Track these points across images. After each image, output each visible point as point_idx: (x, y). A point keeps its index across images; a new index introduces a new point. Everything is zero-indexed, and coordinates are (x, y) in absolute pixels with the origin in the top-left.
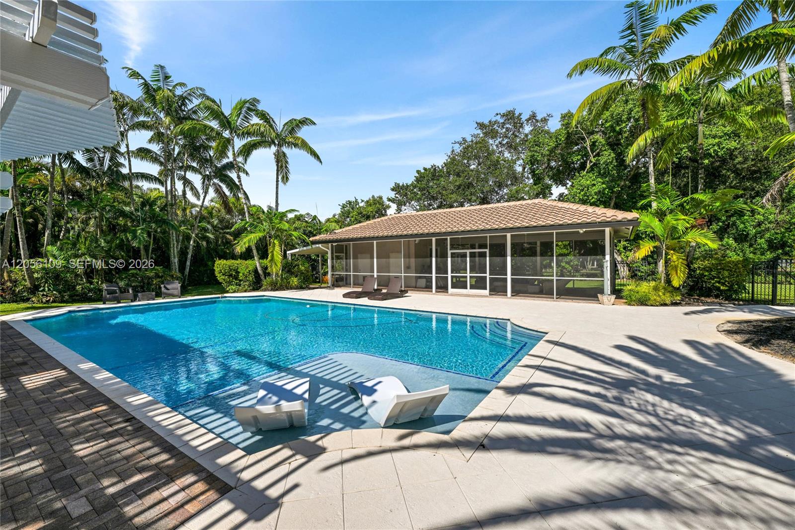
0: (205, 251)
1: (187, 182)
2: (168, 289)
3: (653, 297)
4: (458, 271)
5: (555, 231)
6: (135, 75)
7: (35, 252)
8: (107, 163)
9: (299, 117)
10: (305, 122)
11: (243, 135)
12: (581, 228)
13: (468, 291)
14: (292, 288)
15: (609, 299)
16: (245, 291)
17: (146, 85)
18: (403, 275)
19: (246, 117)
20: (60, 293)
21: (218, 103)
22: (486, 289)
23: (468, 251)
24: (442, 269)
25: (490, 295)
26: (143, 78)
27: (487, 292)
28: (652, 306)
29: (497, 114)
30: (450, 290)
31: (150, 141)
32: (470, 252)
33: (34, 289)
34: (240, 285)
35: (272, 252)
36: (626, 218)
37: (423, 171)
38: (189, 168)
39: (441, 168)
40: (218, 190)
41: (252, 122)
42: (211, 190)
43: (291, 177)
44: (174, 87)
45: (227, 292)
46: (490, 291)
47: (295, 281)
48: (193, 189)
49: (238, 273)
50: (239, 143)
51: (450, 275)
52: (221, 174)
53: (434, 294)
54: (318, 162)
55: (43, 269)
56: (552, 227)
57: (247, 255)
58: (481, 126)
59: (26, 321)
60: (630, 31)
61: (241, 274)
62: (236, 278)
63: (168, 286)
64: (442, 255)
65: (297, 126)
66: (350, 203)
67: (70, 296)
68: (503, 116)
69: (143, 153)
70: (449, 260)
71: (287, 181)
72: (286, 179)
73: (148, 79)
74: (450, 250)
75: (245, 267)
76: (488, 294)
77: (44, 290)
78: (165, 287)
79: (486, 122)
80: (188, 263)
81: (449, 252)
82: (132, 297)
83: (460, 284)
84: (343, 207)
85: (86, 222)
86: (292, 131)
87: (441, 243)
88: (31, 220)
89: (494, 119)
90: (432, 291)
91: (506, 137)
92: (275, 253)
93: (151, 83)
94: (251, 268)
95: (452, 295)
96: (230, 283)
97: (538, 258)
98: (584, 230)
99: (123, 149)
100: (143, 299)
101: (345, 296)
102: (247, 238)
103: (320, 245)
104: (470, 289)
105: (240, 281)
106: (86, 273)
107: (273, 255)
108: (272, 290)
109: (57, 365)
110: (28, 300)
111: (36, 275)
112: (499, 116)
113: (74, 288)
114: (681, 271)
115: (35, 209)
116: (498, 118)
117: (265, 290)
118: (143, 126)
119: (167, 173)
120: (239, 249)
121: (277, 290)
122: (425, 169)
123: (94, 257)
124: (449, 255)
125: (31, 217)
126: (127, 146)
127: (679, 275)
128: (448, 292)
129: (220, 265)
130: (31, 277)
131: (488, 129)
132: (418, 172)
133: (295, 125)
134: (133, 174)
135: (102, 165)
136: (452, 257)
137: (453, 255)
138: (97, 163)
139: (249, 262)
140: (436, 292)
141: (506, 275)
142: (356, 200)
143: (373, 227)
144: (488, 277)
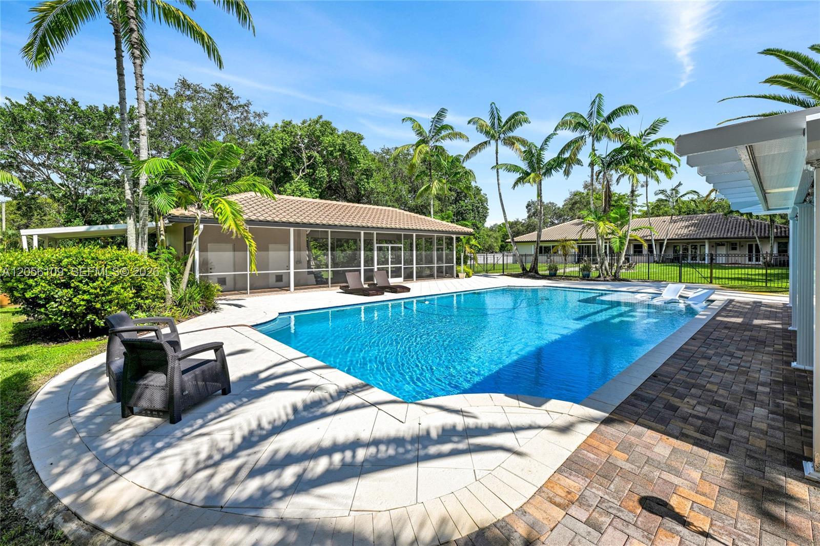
4: (383, 263)
22: (400, 276)
23: (390, 246)
27: (402, 279)
32: (391, 247)
46: (404, 278)
51: (376, 267)
64: (369, 247)
70: (376, 253)
74: (377, 243)
76: (403, 281)
81: (376, 246)
87: (369, 237)
104: (391, 277)
124: (376, 248)
136: (378, 250)
137: (380, 249)
141: (413, 265)
144: (403, 267)
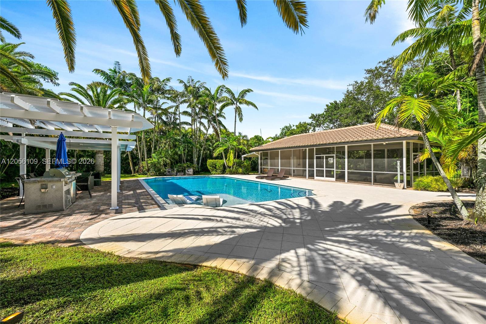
0: (209, 155)
1: (201, 123)
2: (188, 172)
3: (434, 185)
4: (319, 167)
5: (372, 143)
6: (181, 82)
7: (149, 156)
8: (172, 119)
9: (246, 89)
10: (248, 91)
11: (219, 102)
12: (384, 142)
13: (324, 178)
14: (239, 174)
15: (400, 185)
16: (219, 174)
17: (185, 85)
18: (292, 168)
19: (220, 94)
20: (156, 172)
21: (210, 90)
22: (333, 177)
23: (325, 156)
24: (311, 166)
25: (336, 181)
26: (184, 83)
27: (334, 179)
28: (431, 191)
29: (380, 62)
30: (316, 178)
31: (188, 107)
33: (148, 170)
34: (217, 171)
35: (229, 156)
36: (409, 135)
37: (330, 105)
38: (202, 117)
39: (342, 102)
40: (213, 127)
41: (223, 96)
42: (211, 126)
43: (243, 118)
44: (196, 83)
45: (212, 174)
46: (336, 179)
47: (240, 170)
48: (204, 127)
49: (216, 166)
50: (219, 106)
51: (315, 169)
52: (214, 119)
53: (307, 179)
54: (257, 109)
55: (151, 162)
56: (371, 141)
57: (220, 157)
58: (369, 71)
59: (143, 180)
60: (436, 7)
61: (217, 166)
62: (215, 168)
63: (189, 170)
64: (311, 158)
65: (245, 93)
66: (286, 127)
67: (159, 173)
68: (384, 62)
69: (185, 113)
70: (315, 160)
71: (242, 120)
72: (241, 119)
73: (186, 82)
74: (316, 154)
75: (219, 162)
76: (335, 181)
77: (151, 171)
78: (187, 171)
79: (374, 68)
80: (200, 161)
81: (315, 156)
82: (175, 174)
83: (320, 174)
84: (283, 129)
85: (165, 144)
86: (243, 96)
87: (311, 151)
88: (149, 144)
89: (378, 66)
90: (306, 178)
91: (389, 76)
92: (230, 156)
93: (187, 84)
94: (222, 164)
95: (316, 180)
96: (213, 170)
97: (386, 160)
98: (387, 142)
99: (178, 113)
100: (179, 175)
101: (257, 178)
102: (219, 150)
103: (254, 153)
104: (326, 177)
105: (217, 169)
106: (164, 164)
107: (229, 157)
108: (230, 174)
109: (144, 188)
110: (146, 174)
111: (149, 165)
112: (381, 63)
113: (160, 170)
114: (452, 168)
115: (150, 139)
116: (381, 64)
117: (227, 174)
118: (185, 101)
119: (194, 120)
120: (215, 155)
121: (232, 174)
122: (331, 104)
123: (167, 158)
124: (315, 158)
125: (149, 143)
126: (179, 111)
127: (450, 171)
128: (314, 179)
129: (209, 162)
130: (148, 165)
131: (375, 74)
132: (327, 105)
133: (244, 93)
134: (181, 123)
135: (171, 119)
136: (316, 159)
137: (317, 158)
138: (169, 119)
139: (221, 161)
140: (308, 178)
141: (345, 169)
142: (290, 125)
143: (280, 143)
144: (335, 169)
